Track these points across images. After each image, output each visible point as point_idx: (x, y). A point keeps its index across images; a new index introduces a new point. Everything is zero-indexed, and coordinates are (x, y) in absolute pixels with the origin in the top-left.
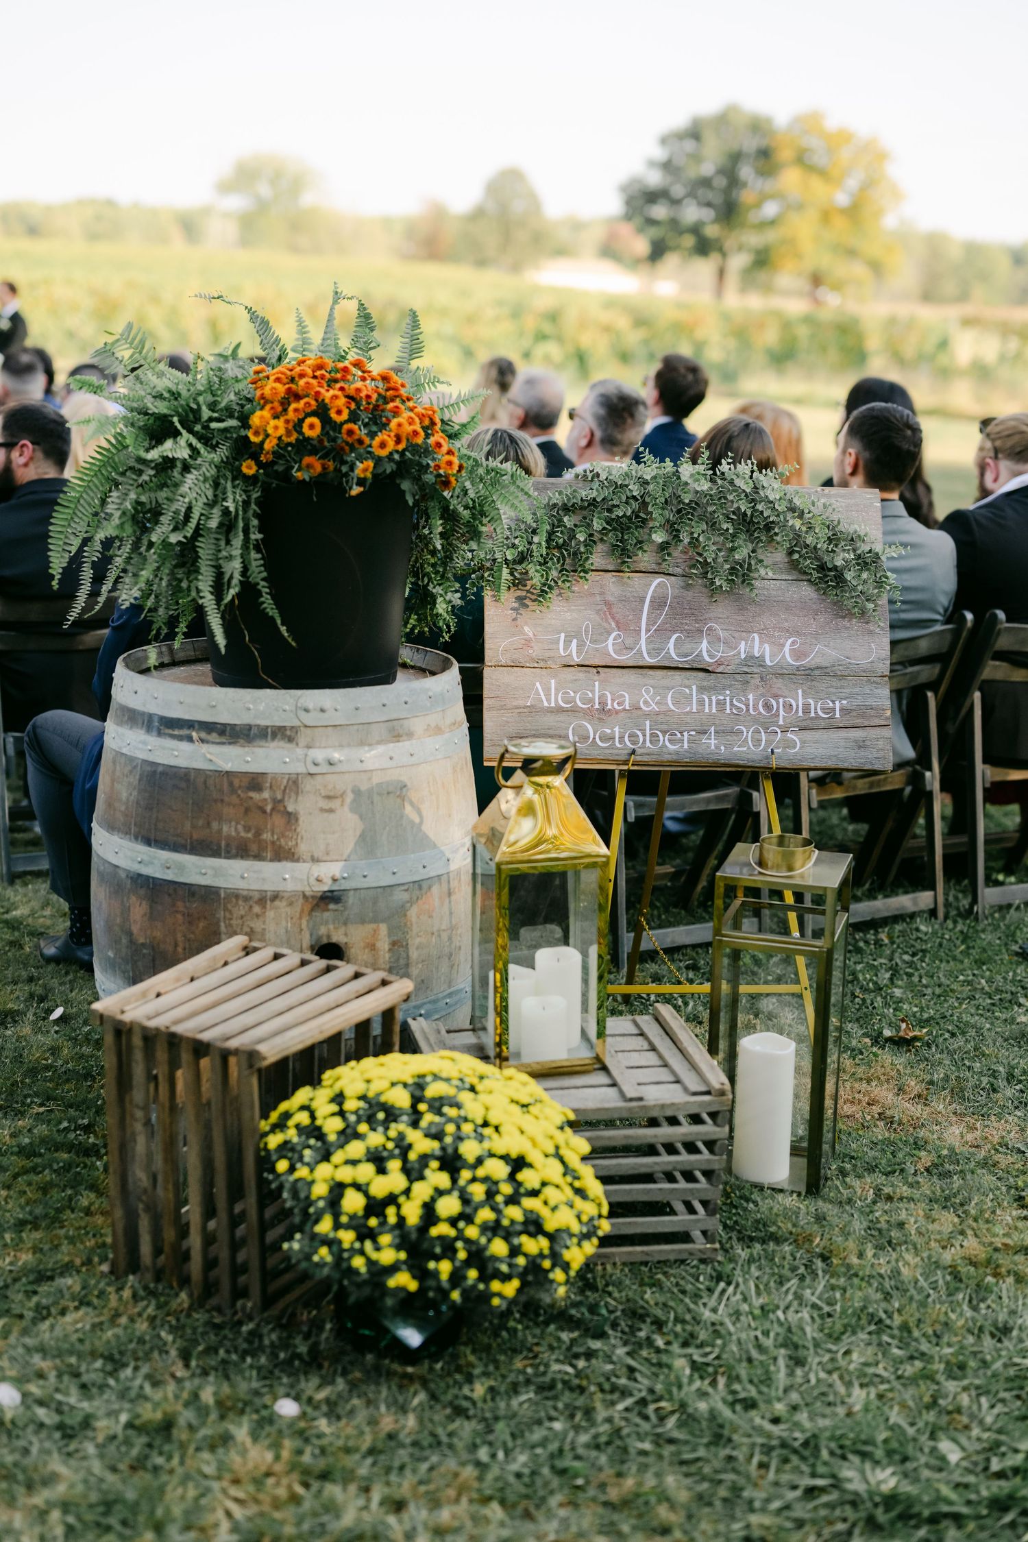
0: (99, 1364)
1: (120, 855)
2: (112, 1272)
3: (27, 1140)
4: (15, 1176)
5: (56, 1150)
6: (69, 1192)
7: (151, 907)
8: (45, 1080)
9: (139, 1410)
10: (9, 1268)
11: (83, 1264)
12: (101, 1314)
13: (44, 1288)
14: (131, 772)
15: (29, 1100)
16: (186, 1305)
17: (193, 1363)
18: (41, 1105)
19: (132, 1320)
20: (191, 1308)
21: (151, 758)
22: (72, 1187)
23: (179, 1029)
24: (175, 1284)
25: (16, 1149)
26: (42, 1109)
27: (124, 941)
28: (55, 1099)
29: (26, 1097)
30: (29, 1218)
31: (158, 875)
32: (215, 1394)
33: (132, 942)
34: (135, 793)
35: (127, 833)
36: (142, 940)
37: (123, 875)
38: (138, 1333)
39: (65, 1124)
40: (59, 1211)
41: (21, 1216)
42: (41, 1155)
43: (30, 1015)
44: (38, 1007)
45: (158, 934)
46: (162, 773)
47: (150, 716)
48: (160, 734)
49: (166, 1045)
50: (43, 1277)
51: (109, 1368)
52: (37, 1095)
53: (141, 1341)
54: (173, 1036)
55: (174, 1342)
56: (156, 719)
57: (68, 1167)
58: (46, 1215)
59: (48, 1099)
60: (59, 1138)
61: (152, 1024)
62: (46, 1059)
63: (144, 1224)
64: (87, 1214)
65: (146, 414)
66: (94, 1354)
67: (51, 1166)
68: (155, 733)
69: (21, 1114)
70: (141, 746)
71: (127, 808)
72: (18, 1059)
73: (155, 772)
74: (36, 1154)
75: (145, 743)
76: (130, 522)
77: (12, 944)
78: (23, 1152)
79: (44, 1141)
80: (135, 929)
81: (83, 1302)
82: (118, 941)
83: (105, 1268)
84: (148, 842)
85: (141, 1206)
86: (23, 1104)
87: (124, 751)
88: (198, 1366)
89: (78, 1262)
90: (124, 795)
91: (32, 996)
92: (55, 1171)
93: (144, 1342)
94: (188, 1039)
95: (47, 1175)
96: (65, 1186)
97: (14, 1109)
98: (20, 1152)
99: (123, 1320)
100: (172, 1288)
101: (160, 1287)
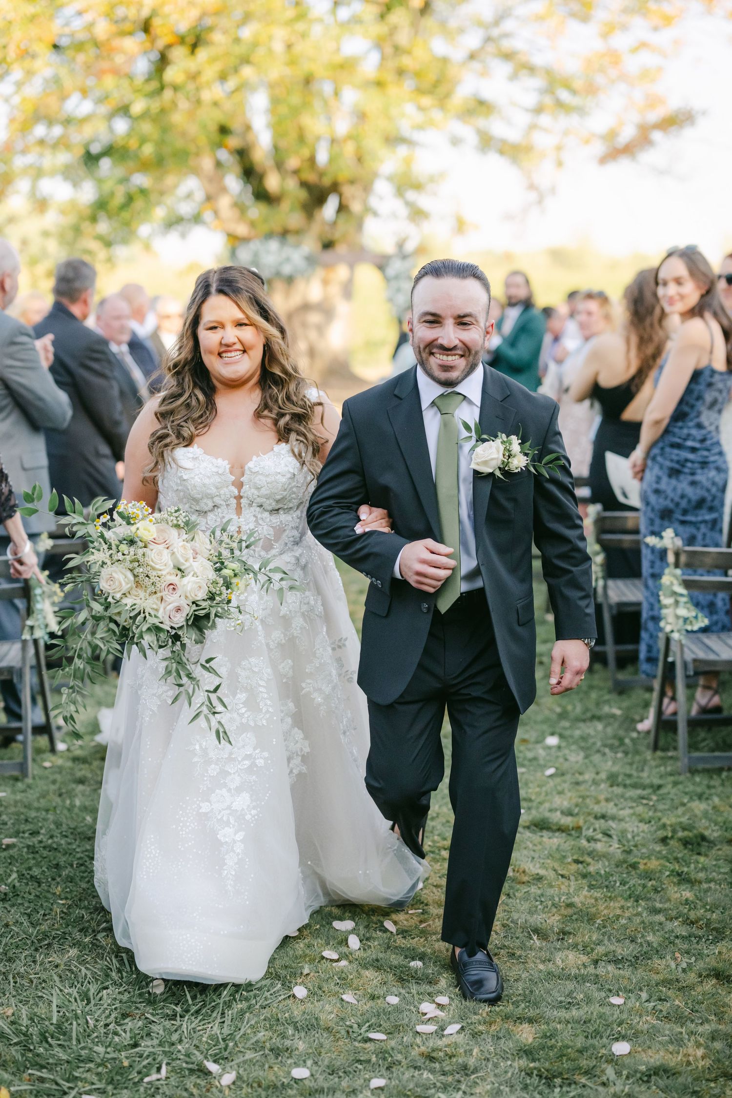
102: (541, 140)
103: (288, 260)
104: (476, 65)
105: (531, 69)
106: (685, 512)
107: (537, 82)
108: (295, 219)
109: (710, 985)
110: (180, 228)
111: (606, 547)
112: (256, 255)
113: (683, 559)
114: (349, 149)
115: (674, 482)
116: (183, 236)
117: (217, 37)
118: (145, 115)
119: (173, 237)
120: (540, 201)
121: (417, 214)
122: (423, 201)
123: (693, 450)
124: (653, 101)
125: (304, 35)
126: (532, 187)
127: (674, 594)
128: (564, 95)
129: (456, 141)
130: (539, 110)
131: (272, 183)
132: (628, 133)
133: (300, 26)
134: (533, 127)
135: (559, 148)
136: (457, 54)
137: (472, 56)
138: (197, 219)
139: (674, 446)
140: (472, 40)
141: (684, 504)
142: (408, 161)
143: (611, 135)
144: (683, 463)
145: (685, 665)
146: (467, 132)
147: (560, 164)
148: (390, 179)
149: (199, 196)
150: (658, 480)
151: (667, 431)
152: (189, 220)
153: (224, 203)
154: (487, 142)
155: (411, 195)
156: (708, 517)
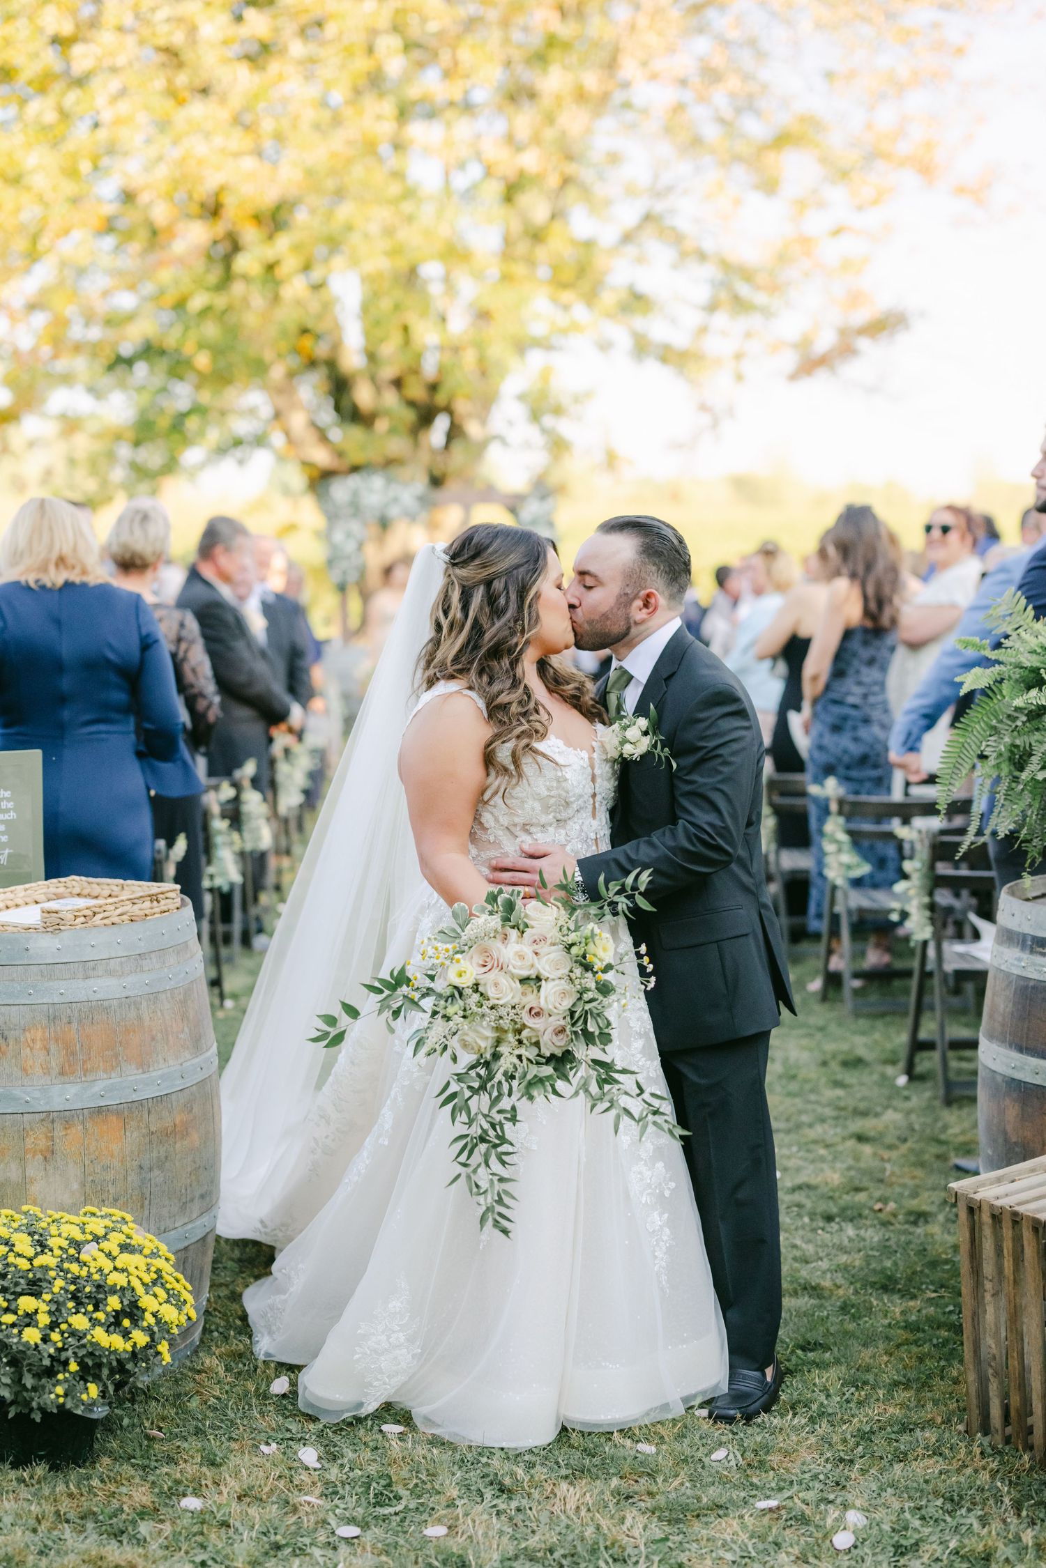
0: (939, 1502)
1: (998, 1060)
2: (966, 1432)
3: (914, 1318)
4: (898, 1346)
5: (938, 1328)
6: (942, 1363)
7: (1023, 1110)
8: (944, 1271)
9: (966, 1541)
10: (877, 1418)
11: (943, 1423)
12: (950, 1464)
13: (905, 1437)
14: (1008, 986)
15: (924, 1287)
16: (1027, 1466)
17: (1024, 1513)
18: (935, 1291)
19: (976, 1471)
20: (1031, 1468)
21: (1024, 974)
22: (947, 1360)
23: (1021, 1209)
24: (1020, 1448)
25: (903, 1324)
26: (934, 1295)
27: (1001, 1140)
28: (947, 1287)
29: (922, 1284)
30: (904, 1380)
31: (1027, 1080)
32: (1035, 1537)
33: (1006, 1140)
34: (1011, 1005)
35: (1003, 1041)
36: (1014, 1140)
37: (999, 1079)
38: (978, 1483)
39: (951, 1308)
40: (929, 1377)
41: (896, 1377)
42: (924, 1331)
43: (941, 1218)
44: (950, 1211)
45: (1028, 1134)
46: (1033, 988)
47: (1025, 935)
48: (1032, 952)
49: (1010, 1224)
50: (906, 1428)
51: (948, 1506)
52: (932, 1283)
53: (981, 1489)
54: (1015, 1214)
55: (1009, 1492)
56: (1029, 938)
57: (946, 1342)
58: (918, 1379)
59: (942, 1286)
60: (943, 1319)
61: (998, 1203)
62: (947, 1254)
63: (994, 1388)
64: (955, 1383)
65: (1022, 668)
66: (936, 1493)
67: (931, 1340)
68: (1028, 952)
69: (914, 1297)
70: (1016, 963)
71: (1004, 1019)
72: (922, 1251)
73: (1026, 987)
74: (918, 1329)
75: (1019, 960)
76: (1007, 763)
77: (938, 1157)
78: (908, 1327)
79: (930, 1320)
80: (1009, 1128)
81: (937, 1453)
82: (995, 1141)
83: (961, 1427)
84: (1020, 1050)
85: (990, 1371)
86: (919, 1289)
87: (1003, 967)
88: (1028, 1516)
89: (939, 1420)
90: (1002, 1007)
91: (945, 1202)
92: (934, 1346)
93: (983, 1490)
94: (1028, 1217)
95: (926, 1348)
96: (940, 1358)
97: (910, 1293)
98: (906, 1327)
99: (969, 1471)
100: (1017, 1451)
101: (1007, 1449)
102: (715, 345)
103: (396, 500)
104: (631, 250)
105: (702, 256)
106: (848, 767)
107: (709, 271)
108: (397, 446)
109: (851, 1143)
110: (238, 453)
111: (778, 811)
112: (355, 494)
113: (846, 808)
114: (469, 358)
115: (836, 738)
116: (241, 462)
117: (301, 216)
118: (206, 311)
119: (228, 465)
120: (715, 424)
121: (558, 446)
122: (565, 427)
123: (855, 706)
124: (855, 299)
125: (410, 219)
126: (703, 408)
127: (837, 842)
128: (744, 290)
129: (605, 346)
130: (712, 307)
131: (363, 396)
132: (825, 341)
133: (407, 207)
134: (703, 330)
135: (739, 356)
136: (607, 235)
137: (627, 238)
138: (260, 441)
139: (835, 702)
140: (628, 215)
141: (846, 759)
142: (545, 375)
143: (803, 345)
144: (845, 718)
145: (849, 912)
146: (620, 335)
147: (739, 378)
148: (521, 397)
149: (266, 411)
150: (821, 736)
151: (828, 687)
152: (250, 444)
153: (298, 421)
154: (642, 348)
155: (548, 421)
156: (874, 773)
